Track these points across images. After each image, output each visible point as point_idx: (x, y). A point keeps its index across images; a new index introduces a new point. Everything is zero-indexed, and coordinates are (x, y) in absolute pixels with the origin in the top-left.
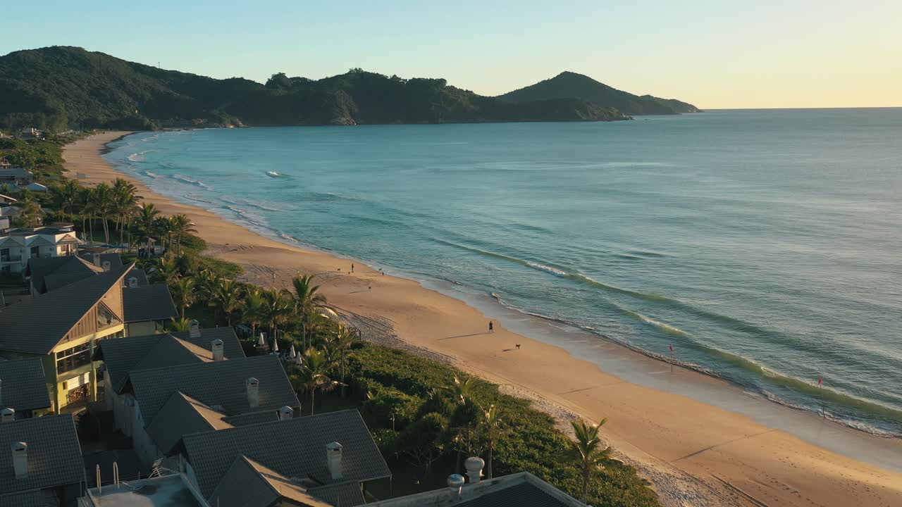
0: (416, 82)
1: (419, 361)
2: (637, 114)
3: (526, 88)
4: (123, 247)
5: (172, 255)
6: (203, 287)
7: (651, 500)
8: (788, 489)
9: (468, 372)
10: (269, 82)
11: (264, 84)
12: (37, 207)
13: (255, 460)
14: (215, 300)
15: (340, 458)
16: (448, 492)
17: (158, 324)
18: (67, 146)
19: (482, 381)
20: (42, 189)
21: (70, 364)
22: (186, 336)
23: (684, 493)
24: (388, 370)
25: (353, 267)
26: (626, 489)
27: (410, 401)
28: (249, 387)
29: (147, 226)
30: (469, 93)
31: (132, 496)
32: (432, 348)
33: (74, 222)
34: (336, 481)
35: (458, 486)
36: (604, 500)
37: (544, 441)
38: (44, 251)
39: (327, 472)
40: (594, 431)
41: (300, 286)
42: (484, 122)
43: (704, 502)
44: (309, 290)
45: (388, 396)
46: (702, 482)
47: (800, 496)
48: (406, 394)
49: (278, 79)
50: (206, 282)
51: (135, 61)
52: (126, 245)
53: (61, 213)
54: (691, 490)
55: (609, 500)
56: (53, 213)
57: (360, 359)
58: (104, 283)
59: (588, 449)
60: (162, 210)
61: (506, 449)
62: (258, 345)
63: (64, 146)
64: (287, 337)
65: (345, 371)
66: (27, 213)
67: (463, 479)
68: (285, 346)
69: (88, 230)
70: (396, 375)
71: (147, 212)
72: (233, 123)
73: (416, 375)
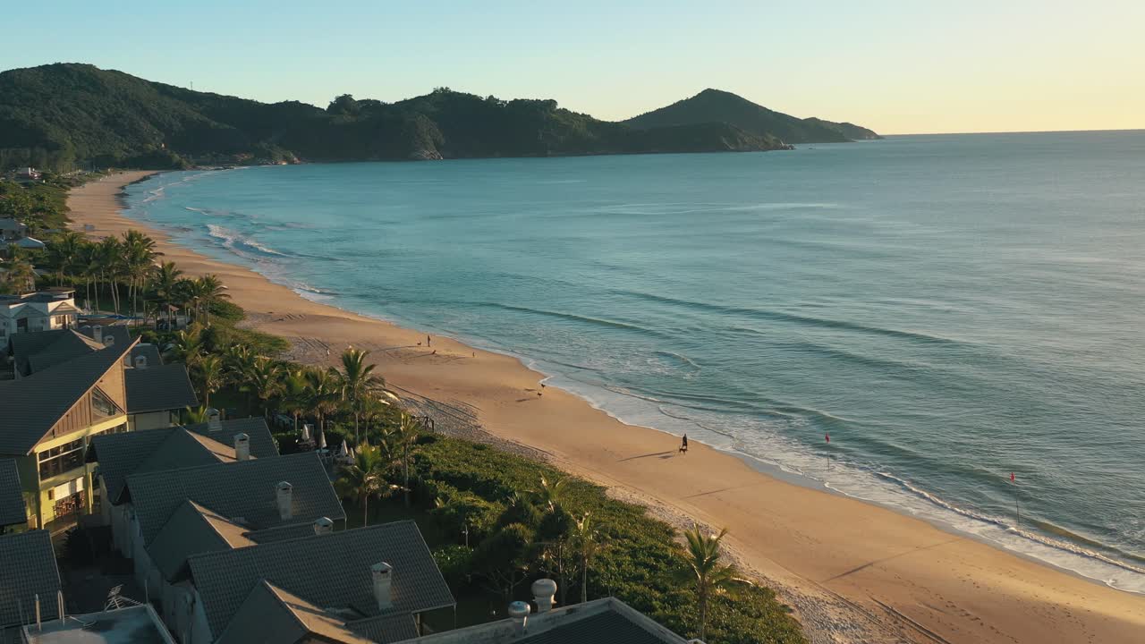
0: (518, 104)
1: (506, 458)
2: (800, 141)
3: (659, 110)
4: (136, 318)
5: (198, 327)
6: (234, 368)
7: (792, 631)
8: (967, 615)
9: (569, 472)
10: (332, 106)
11: (326, 108)
12: (28, 268)
13: (280, 586)
14: (248, 384)
15: (389, 583)
16: (509, 624)
17: (173, 415)
18: (74, 190)
19: (586, 482)
20: (37, 245)
21: (57, 466)
22: (203, 430)
23: (836, 622)
24: (465, 469)
25: (429, 339)
26: (759, 617)
27: (488, 509)
28: (280, 493)
29: (165, 290)
30: (586, 118)
31: (81, 634)
32: (525, 441)
33: (75, 287)
34: (383, 612)
35: (522, 616)
36: (730, 632)
37: (657, 557)
38: (34, 323)
39: (373, 600)
40: (713, 544)
41: (351, 364)
42: (607, 154)
43: (859, 632)
44: (363, 369)
45: (460, 502)
46: (858, 607)
47: (982, 624)
48: (485, 500)
49: (343, 103)
50: (238, 361)
51: (162, 81)
52: (139, 315)
53: (60, 275)
54: (843, 617)
55: (736, 632)
56: (49, 275)
57: (430, 457)
58: (102, 362)
59: (705, 568)
60: (187, 270)
61: (608, 568)
62: (301, 440)
63: (69, 190)
64: (339, 429)
65: (410, 471)
66: (15, 275)
67: (529, 607)
68: (335, 441)
69: (92, 298)
70: (474, 476)
71: (166, 273)
72: (286, 159)
73: (500, 475)
